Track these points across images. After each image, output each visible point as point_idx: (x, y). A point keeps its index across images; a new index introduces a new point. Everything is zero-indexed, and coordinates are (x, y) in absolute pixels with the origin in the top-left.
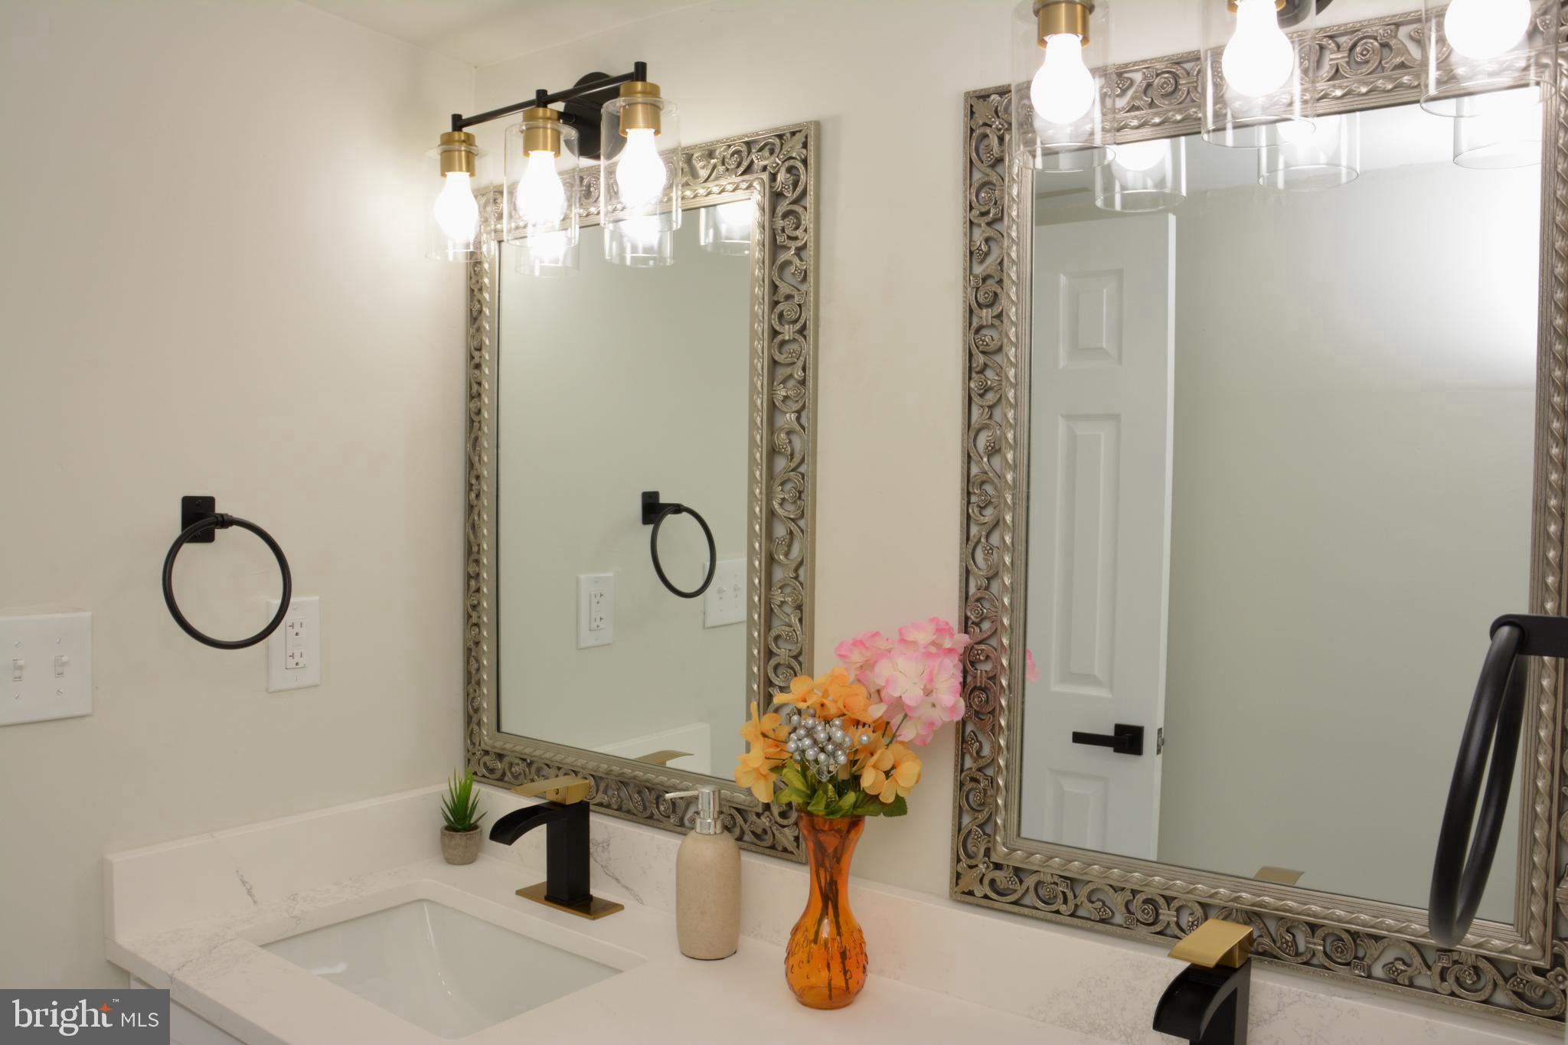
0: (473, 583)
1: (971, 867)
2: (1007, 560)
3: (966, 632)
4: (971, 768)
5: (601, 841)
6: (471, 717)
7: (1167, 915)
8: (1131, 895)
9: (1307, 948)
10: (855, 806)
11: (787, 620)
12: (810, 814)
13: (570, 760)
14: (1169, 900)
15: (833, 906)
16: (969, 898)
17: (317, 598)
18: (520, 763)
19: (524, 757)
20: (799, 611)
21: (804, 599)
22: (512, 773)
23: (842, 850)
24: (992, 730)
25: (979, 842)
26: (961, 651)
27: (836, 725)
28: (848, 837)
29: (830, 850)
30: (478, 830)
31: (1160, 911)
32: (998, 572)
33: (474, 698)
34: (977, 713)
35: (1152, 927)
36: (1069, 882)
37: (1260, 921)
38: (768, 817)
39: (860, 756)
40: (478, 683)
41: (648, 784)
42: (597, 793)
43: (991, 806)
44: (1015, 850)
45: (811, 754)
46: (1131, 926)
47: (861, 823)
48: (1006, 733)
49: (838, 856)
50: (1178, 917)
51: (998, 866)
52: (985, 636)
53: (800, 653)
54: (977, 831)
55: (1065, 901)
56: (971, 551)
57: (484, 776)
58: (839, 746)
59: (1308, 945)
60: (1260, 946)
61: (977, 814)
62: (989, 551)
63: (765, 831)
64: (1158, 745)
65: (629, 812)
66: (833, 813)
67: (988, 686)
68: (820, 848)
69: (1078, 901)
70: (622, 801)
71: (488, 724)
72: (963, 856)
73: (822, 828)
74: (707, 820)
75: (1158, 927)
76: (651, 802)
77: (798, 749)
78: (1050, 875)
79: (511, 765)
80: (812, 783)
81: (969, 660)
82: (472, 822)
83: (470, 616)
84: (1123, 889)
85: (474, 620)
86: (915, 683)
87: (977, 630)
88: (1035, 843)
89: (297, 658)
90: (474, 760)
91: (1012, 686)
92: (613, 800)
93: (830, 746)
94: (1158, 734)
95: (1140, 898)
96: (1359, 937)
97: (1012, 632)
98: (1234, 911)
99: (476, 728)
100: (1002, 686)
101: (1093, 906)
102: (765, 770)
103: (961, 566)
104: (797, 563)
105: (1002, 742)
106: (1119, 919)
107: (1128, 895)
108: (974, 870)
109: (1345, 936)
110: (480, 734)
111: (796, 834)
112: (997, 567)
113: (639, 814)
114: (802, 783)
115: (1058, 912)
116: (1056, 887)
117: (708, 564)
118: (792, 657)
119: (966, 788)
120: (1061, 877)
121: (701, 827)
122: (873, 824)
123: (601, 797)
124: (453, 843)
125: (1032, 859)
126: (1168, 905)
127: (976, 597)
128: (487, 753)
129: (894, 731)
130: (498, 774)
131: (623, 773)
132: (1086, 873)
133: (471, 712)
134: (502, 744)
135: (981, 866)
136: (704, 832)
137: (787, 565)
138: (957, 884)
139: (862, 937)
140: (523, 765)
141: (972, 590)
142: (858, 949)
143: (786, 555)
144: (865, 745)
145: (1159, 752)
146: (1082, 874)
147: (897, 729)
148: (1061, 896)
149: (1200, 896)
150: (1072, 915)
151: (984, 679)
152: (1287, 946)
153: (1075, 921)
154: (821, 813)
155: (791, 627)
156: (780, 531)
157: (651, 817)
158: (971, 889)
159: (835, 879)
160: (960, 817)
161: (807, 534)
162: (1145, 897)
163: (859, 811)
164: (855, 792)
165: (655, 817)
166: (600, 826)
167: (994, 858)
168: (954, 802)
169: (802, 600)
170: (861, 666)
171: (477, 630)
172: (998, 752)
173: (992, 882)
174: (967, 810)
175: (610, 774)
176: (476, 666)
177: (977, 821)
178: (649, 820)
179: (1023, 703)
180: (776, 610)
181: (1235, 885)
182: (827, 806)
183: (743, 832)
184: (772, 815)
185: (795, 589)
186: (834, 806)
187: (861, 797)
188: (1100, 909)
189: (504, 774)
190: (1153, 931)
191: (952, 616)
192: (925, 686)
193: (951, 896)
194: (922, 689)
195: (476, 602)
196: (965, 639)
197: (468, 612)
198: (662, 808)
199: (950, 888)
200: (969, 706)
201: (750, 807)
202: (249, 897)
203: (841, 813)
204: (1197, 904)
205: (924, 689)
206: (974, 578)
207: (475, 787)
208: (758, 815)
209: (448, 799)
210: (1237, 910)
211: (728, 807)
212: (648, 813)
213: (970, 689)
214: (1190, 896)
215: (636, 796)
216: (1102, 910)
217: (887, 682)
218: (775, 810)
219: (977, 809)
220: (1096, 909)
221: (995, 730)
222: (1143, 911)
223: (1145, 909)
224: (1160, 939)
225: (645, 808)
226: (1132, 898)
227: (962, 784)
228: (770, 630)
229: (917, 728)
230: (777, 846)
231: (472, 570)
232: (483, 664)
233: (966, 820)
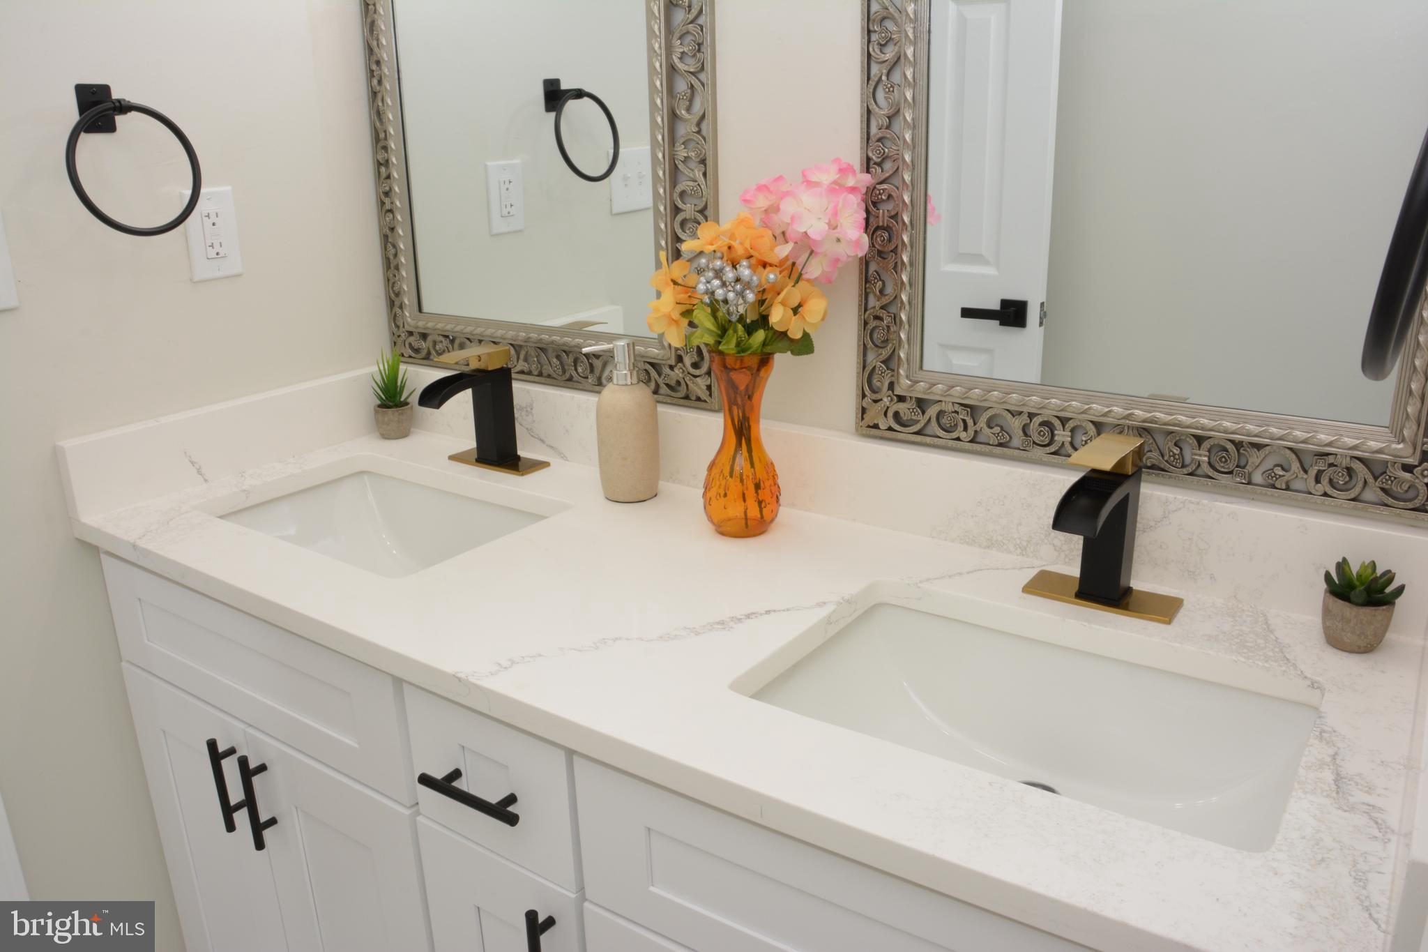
0: (383, 169)
1: (876, 401)
2: (909, 95)
3: (868, 172)
4: (875, 307)
5: (525, 405)
6: (393, 302)
7: (1062, 436)
8: (1028, 418)
9: (1193, 459)
10: (764, 344)
11: (691, 175)
12: (721, 353)
13: (489, 332)
14: (1064, 421)
15: (746, 443)
16: (874, 431)
17: (229, 188)
18: (443, 339)
19: (446, 334)
20: (703, 166)
21: (707, 153)
22: (437, 352)
23: (754, 387)
24: (895, 268)
25: (883, 377)
26: (864, 191)
27: (744, 266)
28: (758, 375)
29: (742, 388)
30: (409, 406)
31: (1056, 432)
32: (899, 109)
33: (394, 283)
34: (880, 253)
35: (1048, 448)
36: (969, 410)
37: (1150, 437)
38: (681, 368)
39: (768, 296)
40: (397, 268)
41: (566, 348)
42: (518, 361)
43: (894, 342)
44: (917, 382)
45: (720, 293)
46: (1027, 448)
47: (771, 361)
48: (908, 268)
49: (750, 393)
50: (1072, 437)
51: (901, 399)
52: (887, 175)
53: (705, 207)
54: (881, 366)
55: (965, 429)
56: (871, 90)
57: (410, 357)
58: (748, 285)
59: (1194, 457)
60: (1148, 461)
61: (880, 350)
62: (890, 90)
63: (678, 383)
64: (1041, 318)
65: (549, 376)
66: (743, 351)
67: (891, 225)
68: (732, 386)
69: (978, 428)
70: (542, 367)
71: (410, 306)
72: (867, 392)
73: (733, 366)
74: (622, 372)
75: (1053, 448)
76: (569, 365)
77: (707, 292)
78: (951, 404)
79: (435, 343)
80: (722, 324)
81: (872, 201)
82: (402, 399)
83: (383, 203)
84: (1020, 413)
85: (388, 206)
86: (820, 219)
87: (879, 170)
88: (937, 374)
89: (217, 248)
90: (399, 341)
91: (915, 222)
92: (534, 367)
93: (738, 286)
94: (1041, 307)
95: (1037, 420)
96: (1243, 446)
97: (914, 169)
98: (1126, 428)
99: (398, 311)
100: (904, 223)
101: (992, 431)
102: (676, 315)
103: (862, 106)
104: (698, 117)
105: (905, 278)
106: (1017, 441)
107: (1025, 418)
108: (879, 404)
109: (1230, 446)
110: (403, 316)
111: (708, 383)
112: (898, 104)
113: (559, 378)
114: (714, 325)
115: (958, 439)
116: (956, 415)
117: (612, 151)
118: (698, 212)
119: (870, 327)
120: (961, 405)
121: (617, 379)
122: (782, 360)
123: (521, 365)
124: (386, 419)
125: (934, 389)
126: (1064, 426)
127: (878, 137)
128: (411, 333)
129: (800, 270)
130: (424, 353)
131: (541, 339)
132: (985, 400)
133: (392, 295)
134: (424, 323)
135: (885, 399)
136: (620, 383)
137: (689, 119)
138: (863, 419)
139: (775, 471)
140: (446, 343)
141: (874, 130)
142: (771, 482)
143: (688, 110)
144: (773, 283)
145: (1041, 324)
146: (981, 401)
147: (803, 268)
148: (961, 424)
149: (1094, 415)
150: (972, 441)
151: (886, 218)
152: (1175, 459)
153: (975, 446)
154: (732, 352)
155: (696, 181)
156: (681, 86)
157: (570, 379)
158: (876, 422)
159: (747, 416)
160: (865, 355)
161: (708, 88)
162: (1041, 420)
163: (768, 349)
164: (765, 330)
165: (574, 379)
166: (522, 391)
167: (898, 391)
168: (859, 341)
169: (705, 154)
170: (766, 211)
171: (391, 216)
172: (901, 289)
173: (896, 415)
174: (871, 347)
175: (529, 342)
176: (393, 251)
177: (881, 357)
178: (568, 382)
179: (925, 239)
180: (681, 166)
181: (1127, 403)
182: (738, 344)
183: (657, 386)
184: (684, 366)
185: (698, 143)
186: (744, 345)
187: (770, 334)
188: (998, 434)
189: (429, 353)
190: (1048, 452)
191: (854, 156)
192: (830, 221)
193: (857, 430)
194: (827, 223)
195: (387, 189)
196: (866, 179)
197: (381, 200)
198: (580, 370)
199: (856, 423)
200: (872, 245)
201: (663, 360)
202: (199, 476)
203: (752, 350)
204: (1090, 424)
205: (829, 224)
206: (876, 118)
207: (402, 367)
208: (671, 368)
209: (379, 379)
210: (1128, 427)
211: (642, 363)
212: (567, 375)
213: (873, 229)
214: (1084, 415)
215: (555, 360)
216: (1000, 434)
217: (793, 218)
218: (688, 361)
219: (882, 346)
220: (994, 434)
221: (897, 267)
222: (1039, 434)
223: (1041, 431)
224: (1055, 459)
225: (564, 371)
226: (1029, 421)
227: (866, 323)
228: (674, 187)
229: (822, 265)
230: (690, 396)
231: (381, 156)
232: (400, 248)
233: (871, 357)
